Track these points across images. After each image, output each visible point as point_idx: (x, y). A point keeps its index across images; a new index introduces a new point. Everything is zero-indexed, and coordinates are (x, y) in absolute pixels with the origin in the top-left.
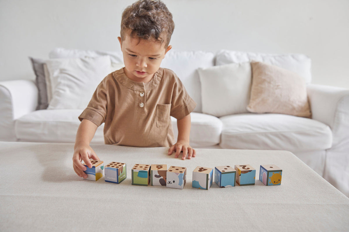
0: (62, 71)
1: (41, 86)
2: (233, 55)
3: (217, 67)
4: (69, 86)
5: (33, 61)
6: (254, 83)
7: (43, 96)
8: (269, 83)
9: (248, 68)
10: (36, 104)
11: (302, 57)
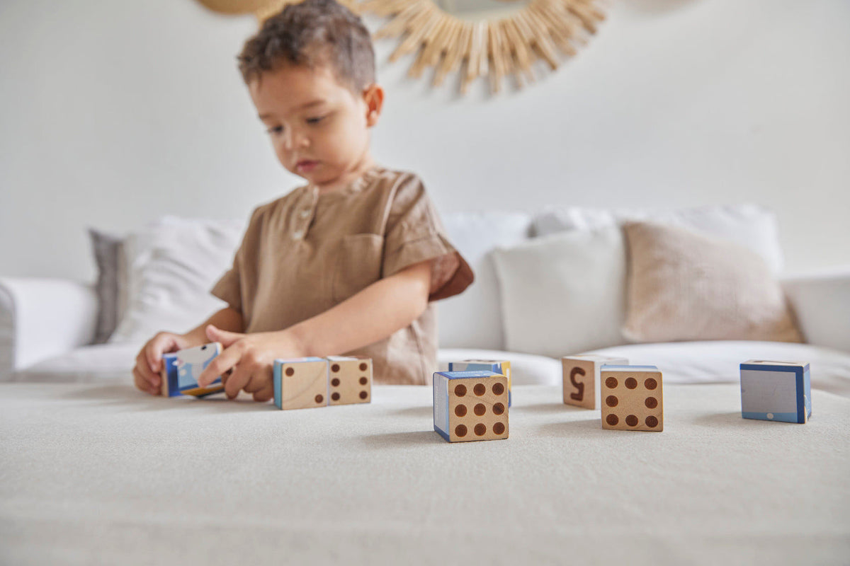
0: (158, 254)
1: (107, 293)
2: (576, 215)
3: (538, 243)
4: (170, 289)
5: (96, 237)
6: (636, 269)
7: (108, 317)
8: (675, 265)
9: (615, 238)
10: (89, 335)
11: (749, 210)
